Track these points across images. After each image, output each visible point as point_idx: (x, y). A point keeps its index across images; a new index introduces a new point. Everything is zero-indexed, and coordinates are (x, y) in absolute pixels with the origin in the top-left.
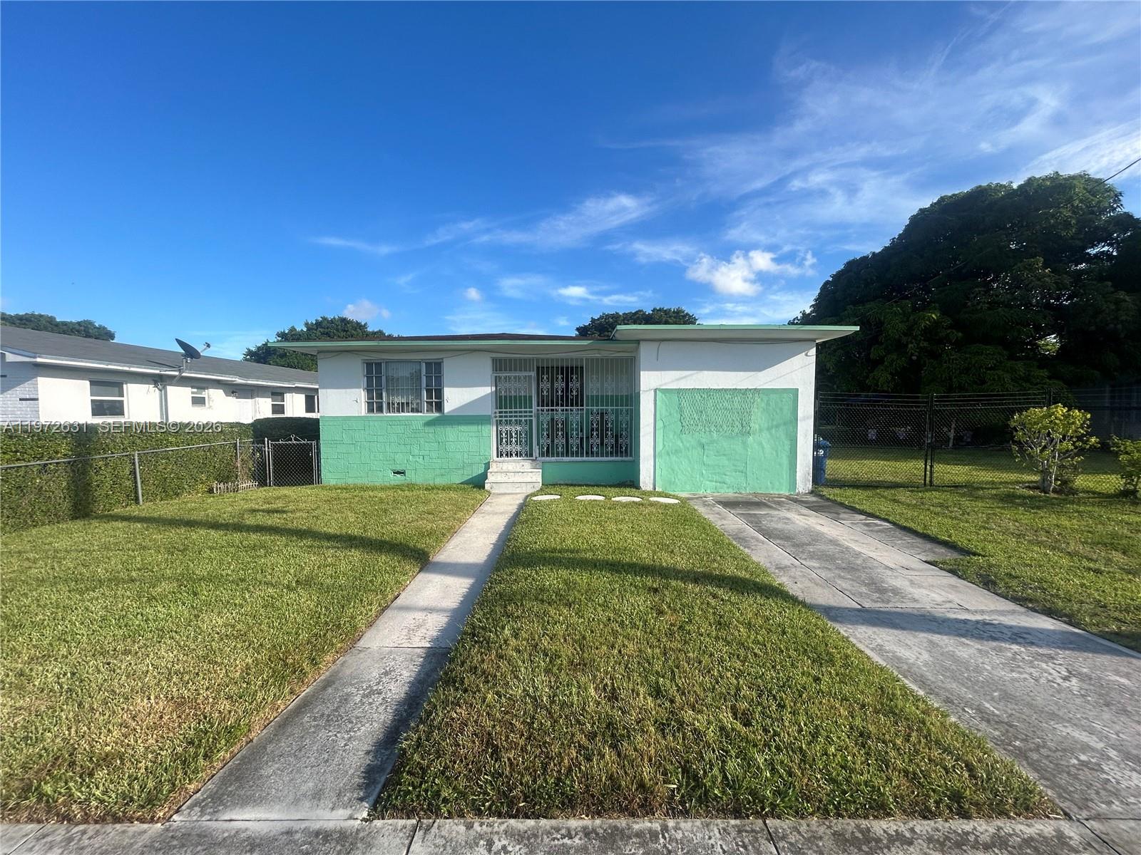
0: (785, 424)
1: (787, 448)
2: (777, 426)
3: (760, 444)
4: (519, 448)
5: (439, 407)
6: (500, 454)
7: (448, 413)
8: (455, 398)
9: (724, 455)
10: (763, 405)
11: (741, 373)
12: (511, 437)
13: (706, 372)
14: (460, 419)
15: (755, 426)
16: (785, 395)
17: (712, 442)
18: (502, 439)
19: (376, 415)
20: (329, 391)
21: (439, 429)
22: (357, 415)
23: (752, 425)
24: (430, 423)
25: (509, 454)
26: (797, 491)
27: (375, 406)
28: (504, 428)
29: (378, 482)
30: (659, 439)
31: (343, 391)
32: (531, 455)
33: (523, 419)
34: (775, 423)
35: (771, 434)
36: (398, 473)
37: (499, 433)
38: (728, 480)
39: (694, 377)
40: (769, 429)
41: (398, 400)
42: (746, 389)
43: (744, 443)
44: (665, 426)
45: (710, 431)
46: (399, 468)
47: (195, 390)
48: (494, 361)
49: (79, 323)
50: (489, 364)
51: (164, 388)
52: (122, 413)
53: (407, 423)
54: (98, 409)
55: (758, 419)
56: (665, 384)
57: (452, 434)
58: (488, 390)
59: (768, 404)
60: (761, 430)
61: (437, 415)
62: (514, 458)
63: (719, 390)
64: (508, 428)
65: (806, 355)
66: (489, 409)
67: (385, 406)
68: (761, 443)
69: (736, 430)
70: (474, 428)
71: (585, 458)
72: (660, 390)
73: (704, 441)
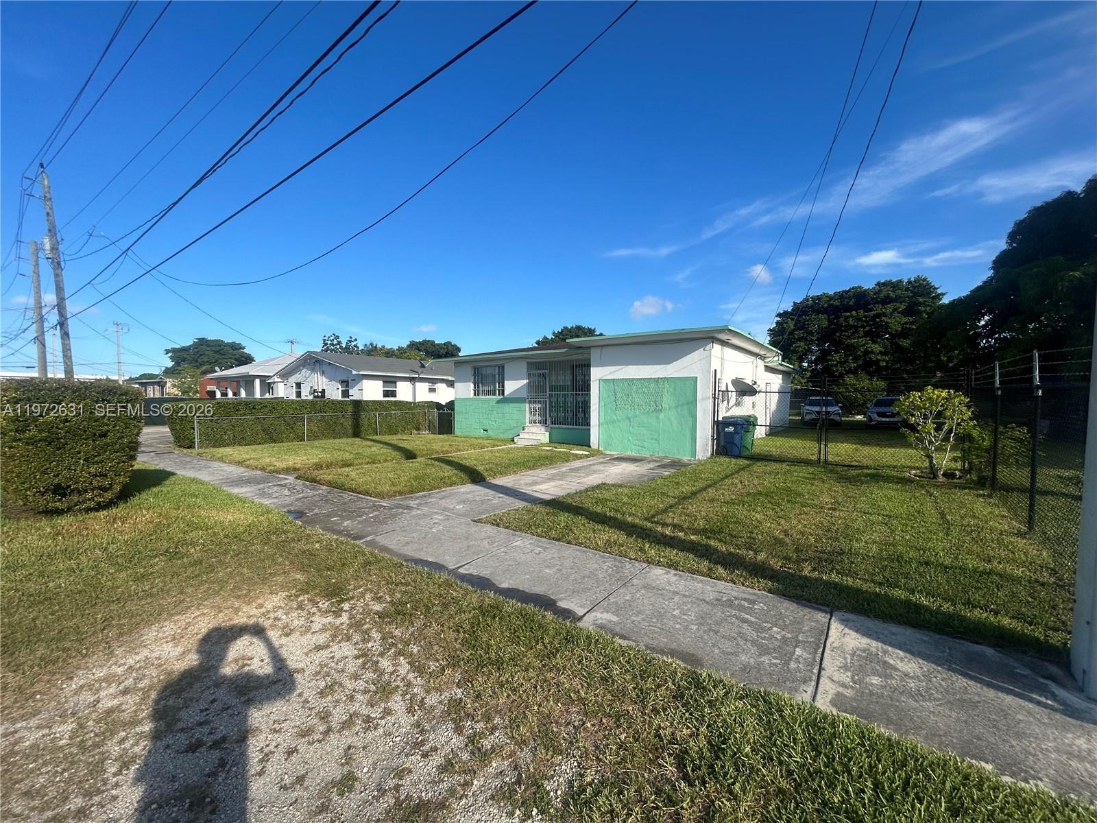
0: (688, 403)
1: (690, 423)
2: (682, 405)
3: (669, 420)
4: (540, 419)
5: (503, 394)
6: (531, 422)
7: (507, 396)
8: (511, 386)
9: (644, 427)
10: (672, 390)
11: (656, 366)
12: (536, 411)
13: (631, 367)
14: (512, 399)
15: (665, 405)
16: (688, 382)
17: (636, 416)
18: (532, 412)
19: (476, 397)
21: (502, 405)
22: (469, 397)
23: (663, 405)
24: (498, 402)
25: (535, 422)
26: (697, 458)
27: (477, 393)
28: (533, 406)
29: (476, 435)
30: (602, 413)
32: (545, 424)
33: (542, 400)
34: (680, 403)
35: (677, 411)
36: (485, 430)
37: (530, 409)
38: (647, 445)
39: (624, 370)
40: (676, 407)
41: (486, 388)
42: (658, 378)
43: (658, 418)
44: (605, 405)
45: (634, 409)
46: (485, 428)
47: (431, 384)
48: (528, 363)
49: (445, 344)
50: (525, 366)
51: (414, 383)
52: (395, 396)
53: (488, 401)
54: (386, 394)
55: (667, 400)
56: (606, 376)
57: (508, 408)
58: (525, 382)
59: (675, 389)
60: (670, 408)
61: (502, 397)
62: (538, 424)
63: (640, 379)
64: (535, 406)
65: (704, 350)
66: (524, 395)
67: (481, 392)
68: (670, 418)
69: (652, 409)
70: (519, 405)
71: (575, 427)
72: (603, 380)
73: (630, 416)
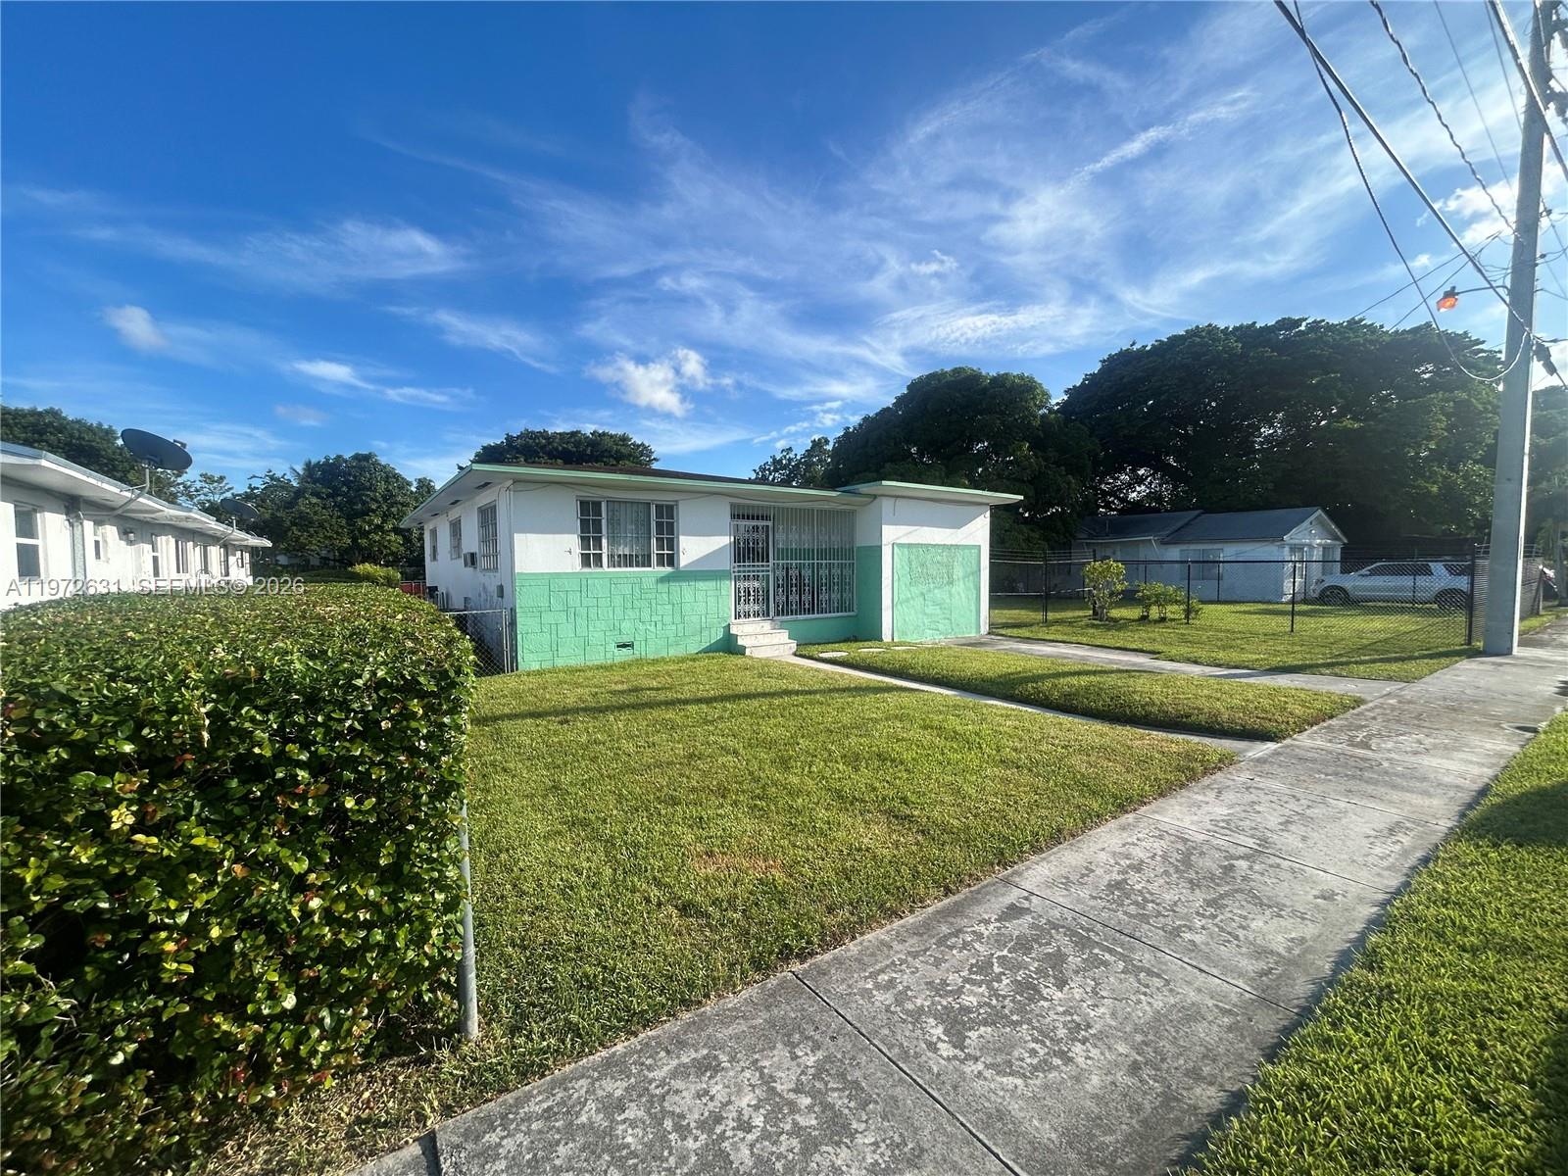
0: (971, 574)
1: (974, 596)
2: (969, 577)
3: (960, 594)
4: (756, 608)
5: (671, 561)
6: (738, 616)
7: (686, 566)
8: (692, 548)
9: (938, 604)
10: (961, 559)
11: (948, 529)
12: (749, 595)
14: (699, 574)
15: (957, 576)
16: (973, 551)
17: (930, 592)
18: (740, 597)
19: (593, 570)
20: (531, 537)
21: (675, 586)
22: (570, 571)
23: (954, 576)
24: (663, 580)
25: (747, 615)
26: (981, 633)
27: (591, 558)
28: (742, 585)
29: (597, 659)
30: (896, 591)
31: (550, 537)
32: (768, 615)
33: (760, 574)
34: (967, 574)
35: (964, 583)
36: (624, 646)
37: (737, 591)
38: (941, 627)
39: (918, 532)
40: (964, 578)
41: (621, 550)
42: (951, 545)
43: (950, 592)
44: (900, 579)
45: (929, 583)
46: (626, 639)
48: (733, 506)
50: (726, 510)
53: (631, 580)
55: (958, 571)
56: (900, 538)
57: (687, 591)
58: (725, 540)
60: (960, 580)
61: (669, 569)
62: (752, 619)
63: (935, 545)
64: (746, 584)
66: (727, 563)
67: (605, 558)
68: (960, 592)
69: (945, 582)
70: (711, 584)
71: (816, 616)
73: (925, 591)
